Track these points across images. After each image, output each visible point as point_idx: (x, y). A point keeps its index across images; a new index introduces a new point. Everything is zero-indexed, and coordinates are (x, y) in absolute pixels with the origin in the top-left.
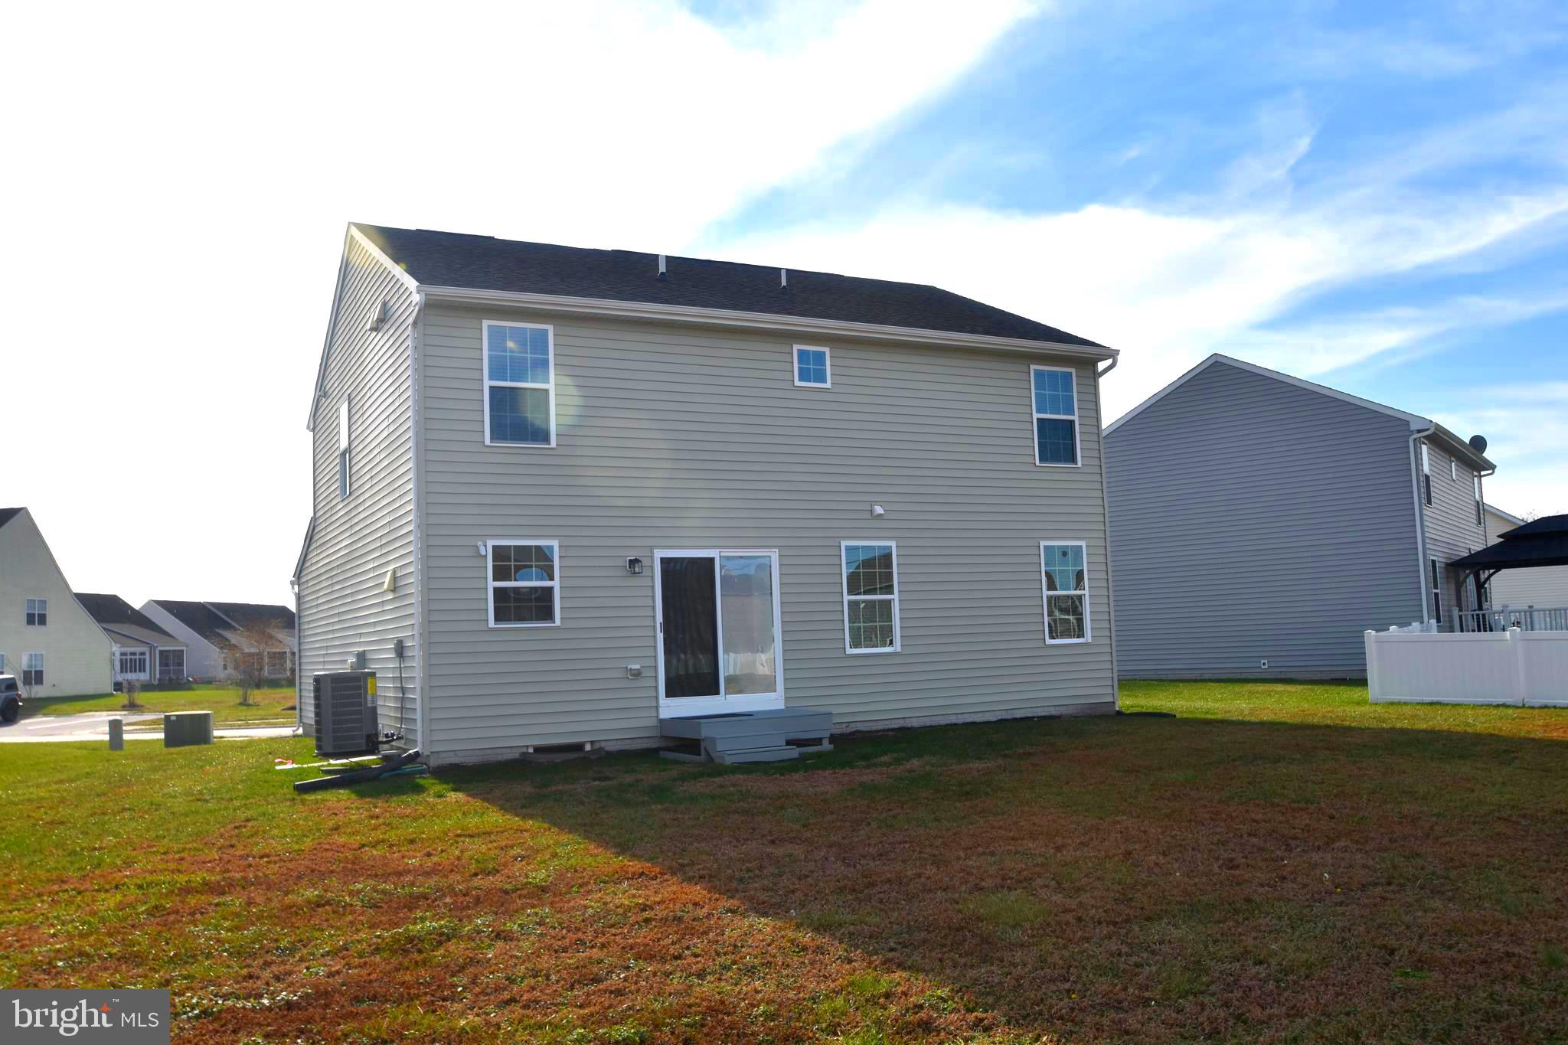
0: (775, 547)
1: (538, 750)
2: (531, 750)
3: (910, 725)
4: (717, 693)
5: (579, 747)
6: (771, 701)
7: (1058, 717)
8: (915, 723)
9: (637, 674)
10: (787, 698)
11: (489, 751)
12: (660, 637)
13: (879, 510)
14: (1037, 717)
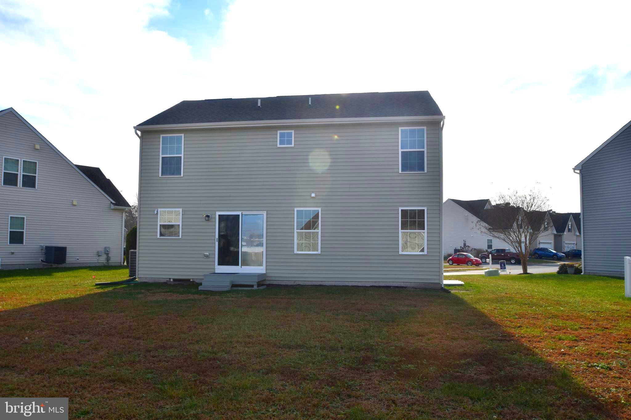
0: (265, 210)
1: (175, 280)
2: (172, 280)
3: (324, 284)
4: (238, 265)
5: (188, 280)
6: (260, 270)
7: (405, 287)
8: (327, 284)
9: (207, 256)
10: (266, 269)
11: (156, 279)
12: (217, 243)
13: (313, 195)
14: (393, 286)
